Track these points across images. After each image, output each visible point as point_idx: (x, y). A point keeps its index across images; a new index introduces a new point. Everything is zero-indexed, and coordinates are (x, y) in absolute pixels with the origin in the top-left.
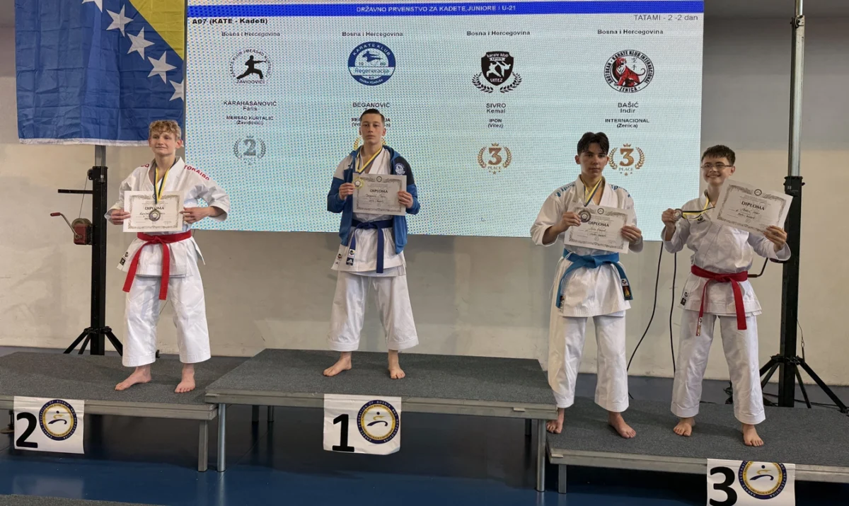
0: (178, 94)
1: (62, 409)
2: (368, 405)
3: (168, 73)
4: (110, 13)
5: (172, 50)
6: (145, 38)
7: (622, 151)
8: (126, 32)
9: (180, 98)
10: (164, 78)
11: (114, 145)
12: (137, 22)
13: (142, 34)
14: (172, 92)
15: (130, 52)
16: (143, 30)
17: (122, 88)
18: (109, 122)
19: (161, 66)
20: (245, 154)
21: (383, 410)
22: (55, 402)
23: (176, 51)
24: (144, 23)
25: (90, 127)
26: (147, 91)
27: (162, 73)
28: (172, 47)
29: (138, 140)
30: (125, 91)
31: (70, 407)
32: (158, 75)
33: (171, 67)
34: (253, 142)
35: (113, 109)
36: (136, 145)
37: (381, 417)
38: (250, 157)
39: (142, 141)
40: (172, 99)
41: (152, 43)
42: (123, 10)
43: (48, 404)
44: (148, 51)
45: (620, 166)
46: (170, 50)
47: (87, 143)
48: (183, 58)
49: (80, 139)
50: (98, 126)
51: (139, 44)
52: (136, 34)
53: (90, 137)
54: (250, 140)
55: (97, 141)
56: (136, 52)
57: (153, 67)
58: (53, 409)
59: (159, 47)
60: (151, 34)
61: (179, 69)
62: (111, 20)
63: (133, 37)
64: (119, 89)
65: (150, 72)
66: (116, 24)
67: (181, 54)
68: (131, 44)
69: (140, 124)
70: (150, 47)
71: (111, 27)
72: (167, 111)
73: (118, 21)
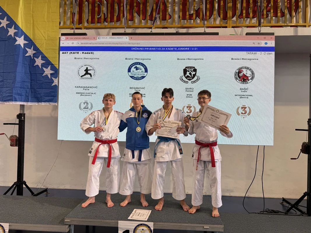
0: (56, 83)
3: (51, 74)
4: (26, 49)
5: (53, 64)
6: (42, 60)
7: (242, 108)
8: (33, 57)
9: (56, 85)
10: (49, 76)
11: (27, 104)
12: (38, 53)
13: (40, 58)
14: (53, 82)
15: (35, 65)
16: (41, 56)
17: (31, 80)
18: (26, 95)
19: (48, 71)
20: (84, 108)
23: (55, 65)
24: (41, 53)
25: (17, 97)
26: (42, 82)
27: (49, 74)
29: (38, 102)
30: (33, 81)
32: (47, 75)
33: (52, 72)
34: (87, 103)
35: (27, 89)
36: (37, 104)
38: (86, 109)
40: (52, 85)
41: (44, 62)
42: (32, 48)
44: (43, 65)
45: (241, 114)
47: (15, 104)
48: (58, 68)
49: (12, 102)
50: (20, 96)
51: (39, 62)
52: (38, 58)
53: (17, 101)
54: (86, 103)
55: (19, 103)
56: (38, 65)
57: (45, 72)
59: (47, 63)
60: (44, 58)
61: (56, 73)
62: (27, 52)
63: (36, 59)
65: (43, 74)
66: (29, 54)
67: (57, 66)
68: (35, 62)
69: (39, 96)
70: (43, 63)
71: (27, 55)
72: (50, 90)
73: (30, 52)
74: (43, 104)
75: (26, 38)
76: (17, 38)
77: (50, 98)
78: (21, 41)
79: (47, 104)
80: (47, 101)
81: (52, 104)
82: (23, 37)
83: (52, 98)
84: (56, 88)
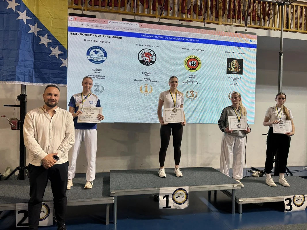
0: (64, 64)
3: (59, 55)
4: (30, 25)
5: (61, 45)
6: (48, 39)
8: (38, 35)
9: (65, 66)
10: (57, 57)
11: (32, 85)
12: (43, 31)
13: (46, 36)
14: (62, 63)
15: (40, 43)
16: (47, 34)
17: (34, 59)
18: (29, 74)
19: (56, 52)
20: (94, 91)
23: (63, 46)
24: (48, 32)
25: (20, 76)
26: (49, 62)
27: (57, 55)
28: (61, 43)
30: (36, 61)
32: (55, 55)
33: (60, 52)
34: (98, 86)
35: (31, 69)
38: (97, 92)
39: (46, 84)
40: (61, 66)
41: (51, 41)
42: (36, 25)
44: (49, 44)
47: (19, 83)
48: (67, 49)
49: (15, 82)
50: (23, 76)
51: (45, 40)
53: (20, 81)
54: (97, 85)
55: (23, 83)
56: (43, 44)
57: (52, 52)
59: (55, 43)
60: (50, 36)
61: (64, 54)
62: (30, 29)
63: (42, 37)
65: (50, 54)
66: (32, 31)
67: (65, 47)
68: (40, 40)
69: (45, 76)
70: (50, 42)
71: (30, 32)
72: (58, 71)
73: (34, 29)
75: (29, 13)
76: (20, 13)
77: (59, 79)
78: (23, 16)
80: (56, 82)
81: (61, 86)
82: (25, 12)
83: (62, 79)
84: (65, 69)
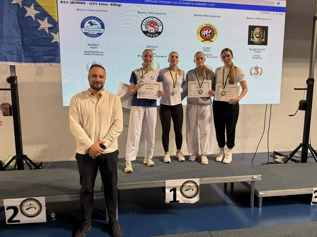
0: (55, 39)
1: (33, 203)
2: (185, 183)
3: (49, 28)
5: (50, 16)
6: (34, 10)
7: (255, 68)
8: (22, 6)
9: (57, 42)
10: (47, 31)
12: (29, 0)
13: (32, 7)
14: (53, 38)
15: (26, 16)
16: (33, 4)
17: (22, 35)
18: (17, 53)
19: (45, 25)
21: (191, 184)
22: (28, 199)
23: (53, 17)
24: (34, 1)
25: (7, 56)
26: (38, 38)
27: (46, 28)
28: (50, 15)
29: (34, 63)
30: (24, 37)
31: (37, 201)
32: (44, 29)
33: (50, 25)
35: (18, 46)
36: (33, 65)
37: (191, 187)
39: (37, 63)
40: (52, 42)
41: (39, 12)
43: (24, 201)
44: (37, 16)
45: (254, 75)
46: (49, 16)
47: (6, 64)
48: (57, 21)
50: (11, 55)
51: (31, 12)
52: (29, 6)
53: (8, 61)
55: (11, 63)
56: (30, 16)
57: (40, 25)
58: (28, 203)
59: (43, 14)
60: (38, 7)
61: (55, 27)
63: (28, 8)
64: (21, 36)
65: (38, 27)
66: (16, 1)
67: (55, 18)
68: (26, 12)
69: (35, 55)
70: (37, 14)
71: (14, 2)
72: (50, 48)
74: (42, 65)
77: (50, 57)
79: (47, 64)
80: (48, 61)
81: (53, 65)
83: (53, 57)
84: (57, 45)
